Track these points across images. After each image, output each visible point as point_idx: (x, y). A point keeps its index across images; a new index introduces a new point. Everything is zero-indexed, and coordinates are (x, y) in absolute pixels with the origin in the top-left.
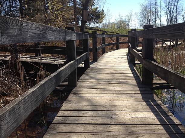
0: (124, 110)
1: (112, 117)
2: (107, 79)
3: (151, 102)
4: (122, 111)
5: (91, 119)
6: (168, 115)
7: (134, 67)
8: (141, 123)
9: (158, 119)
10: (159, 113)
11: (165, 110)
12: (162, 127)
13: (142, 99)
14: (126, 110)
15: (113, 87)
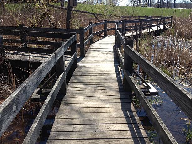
0: (105, 123)
1: (96, 131)
2: (94, 83)
3: (128, 113)
4: (104, 124)
5: (80, 134)
6: (139, 128)
7: (119, 66)
8: (117, 137)
9: (131, 132)
10: (132, 126)
11: (137, 122)
12: (133, 141)
13: (122, 109)
14: (107, 123)
15: (98, 95)
